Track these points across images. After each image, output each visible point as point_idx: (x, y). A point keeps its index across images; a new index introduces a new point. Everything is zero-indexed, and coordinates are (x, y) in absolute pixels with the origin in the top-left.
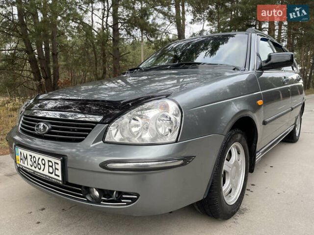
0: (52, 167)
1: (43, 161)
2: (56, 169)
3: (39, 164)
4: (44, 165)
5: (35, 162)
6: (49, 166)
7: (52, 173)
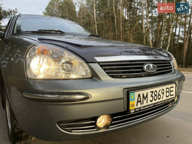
0: (168, 92)
1: (163, 90)
2: (171, 91)
3: (159, 95)
4: (163, 93)
5: (155, 95)
6: (167, 92)
7: (168, 96)
